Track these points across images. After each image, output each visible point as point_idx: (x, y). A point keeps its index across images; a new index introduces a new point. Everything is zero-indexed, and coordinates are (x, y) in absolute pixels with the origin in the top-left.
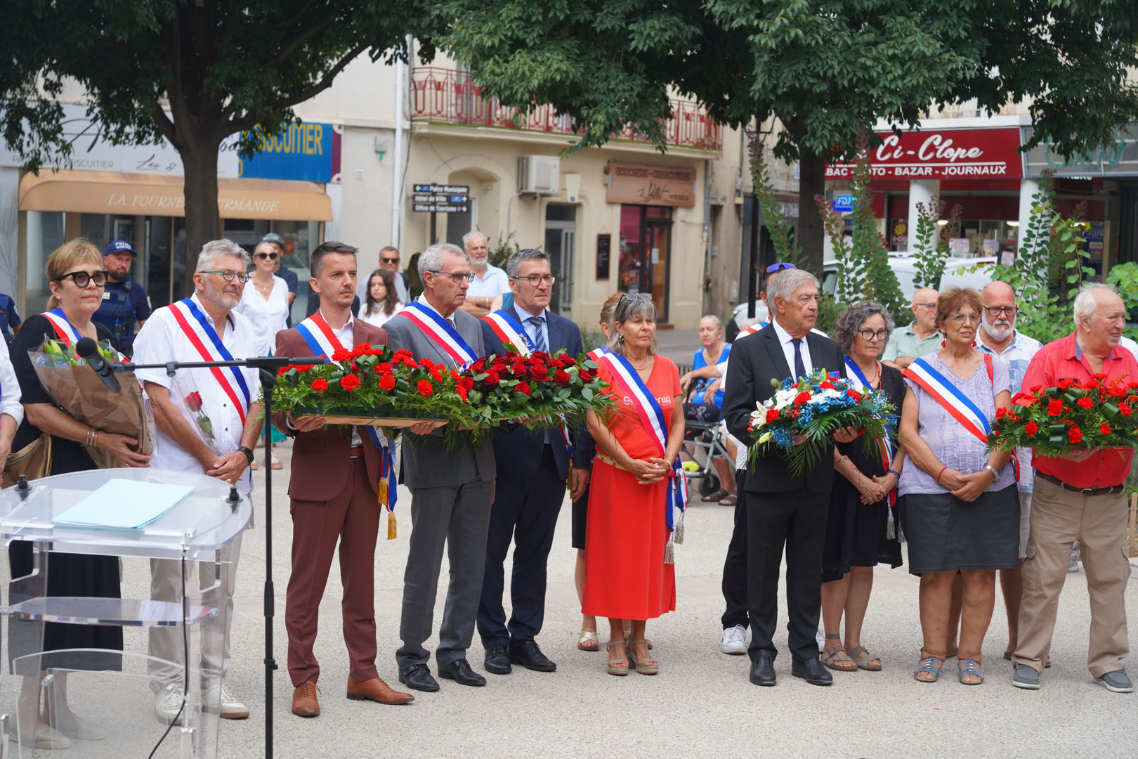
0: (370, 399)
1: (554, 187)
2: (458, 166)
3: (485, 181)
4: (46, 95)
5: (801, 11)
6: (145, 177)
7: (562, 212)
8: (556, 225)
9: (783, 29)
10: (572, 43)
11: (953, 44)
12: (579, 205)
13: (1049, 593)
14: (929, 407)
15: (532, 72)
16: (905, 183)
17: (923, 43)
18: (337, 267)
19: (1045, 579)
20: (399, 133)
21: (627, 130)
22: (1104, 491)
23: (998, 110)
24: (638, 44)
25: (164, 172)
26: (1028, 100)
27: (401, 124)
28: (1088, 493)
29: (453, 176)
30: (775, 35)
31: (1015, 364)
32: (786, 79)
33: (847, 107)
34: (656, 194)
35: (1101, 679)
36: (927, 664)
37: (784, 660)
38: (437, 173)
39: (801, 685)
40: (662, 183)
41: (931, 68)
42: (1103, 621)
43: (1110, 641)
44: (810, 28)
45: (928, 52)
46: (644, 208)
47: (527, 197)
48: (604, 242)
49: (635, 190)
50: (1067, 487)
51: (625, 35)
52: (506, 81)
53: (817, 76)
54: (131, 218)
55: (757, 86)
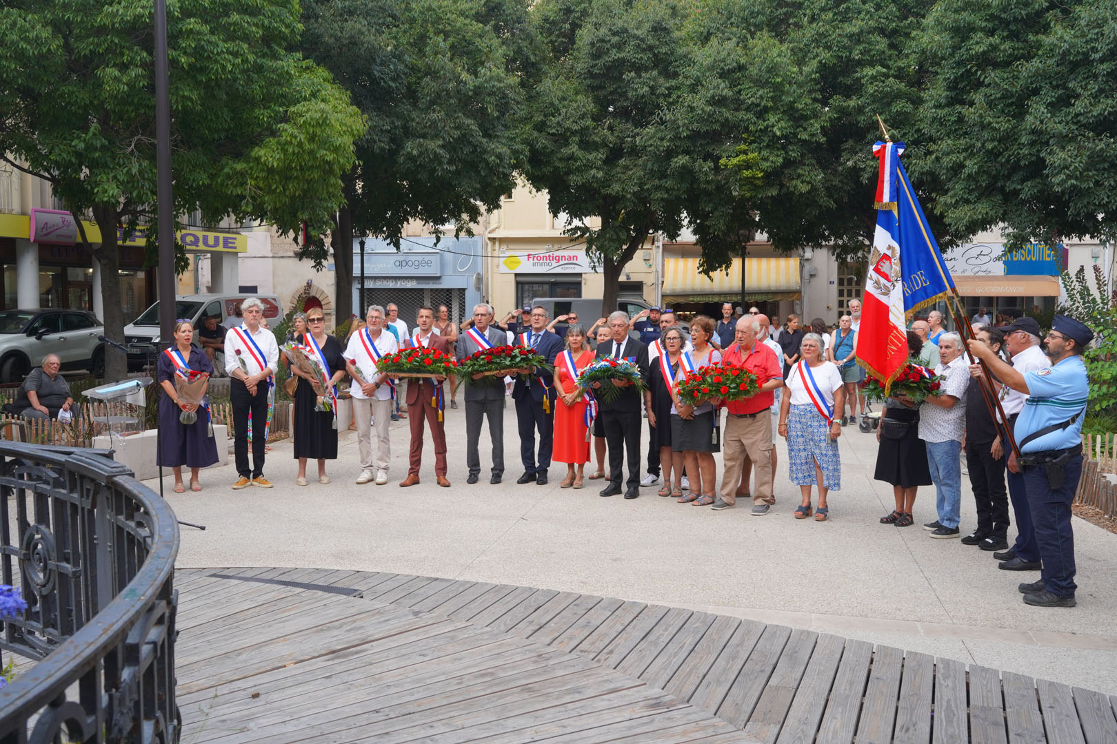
20: (1107, 246)
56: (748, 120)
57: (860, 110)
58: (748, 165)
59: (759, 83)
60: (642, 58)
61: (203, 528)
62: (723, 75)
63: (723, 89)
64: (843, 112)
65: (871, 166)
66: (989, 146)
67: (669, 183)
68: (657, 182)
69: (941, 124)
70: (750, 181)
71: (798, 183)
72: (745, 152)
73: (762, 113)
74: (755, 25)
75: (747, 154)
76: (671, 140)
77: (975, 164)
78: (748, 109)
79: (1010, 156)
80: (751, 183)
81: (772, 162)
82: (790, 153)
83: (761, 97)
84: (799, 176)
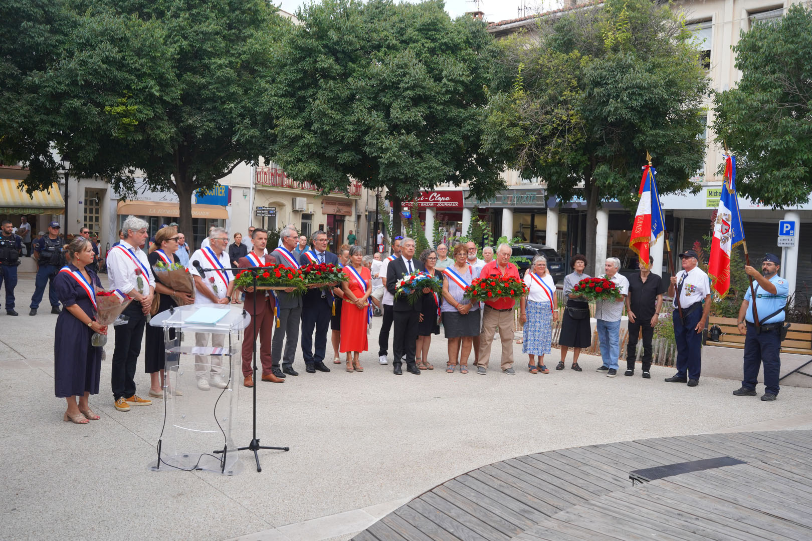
0: (273, 281)
1: (305, 208)
2: (272, 200)
3: (281, 205)
4: (129, 175)
5: (396, 151)
6: (162, 203)
7: (307, 217)
8: (305, 221)
9: (390, 157)
10: (318, 160)
11: (445, 163)
12: (313, 214)
13: (488, 343)
14: (451, 283)
15: (304, 170)
16: (424, 208)
17: (436, 163)
18: (261, 236)
19: (487, 338)
20: (251, 189)
21: (336, 190)
22: (506, 310)
23: (459, 186)
24: (340, 161)
25: (168, 201)
26: (468, 182)
27: (252, 186)
28: (500, 311)
29: (269, 204)
30: (387, 159)
31: (477, 268)
32: (391, 173)
33: (410, 183)
34: (339, 211)
35: (505, 371)
36: (450, 367)
37: (404, 366)
38: (264, 202)
39: (410, 374)
40: (341, 207)
41: (438, 171)
42: (506, 352)
43: (508, 358)
44: (399, 157)
45: (437, 166)
46: (335, 216)
47: (295, 212)
48: (321, 227)
49: (332, 210)
50: (494, 309)
51: (336, 158)
52: (295, 173)
53: (401, 173)
54: (157, 217)
55: (380, 176)
56: (132, 80)
57: (205, 87)
58: (126, 114)
59: (139, 53)
60: (36, 12)
61: (287, 449)
62: (113, 40)
63: (114, 53)
64: (191, 84)
65: (208, 126)
66: (327, 128)
67: (58, 120)
68: (45, 117)
69: (280, 107)
70: (125, 127)
71: (159, 132)
72: (123, 104)
73: (141, 76)
74: (121, 7)
75: (127, 106)
76: (68, 85)
77: (312, 137)
78: (130, 72)
79: (336, 136)
80: (125, 128)
81: (146, 114)
82: (158, 110)
83: (142, 65)
84: (159, 128)
